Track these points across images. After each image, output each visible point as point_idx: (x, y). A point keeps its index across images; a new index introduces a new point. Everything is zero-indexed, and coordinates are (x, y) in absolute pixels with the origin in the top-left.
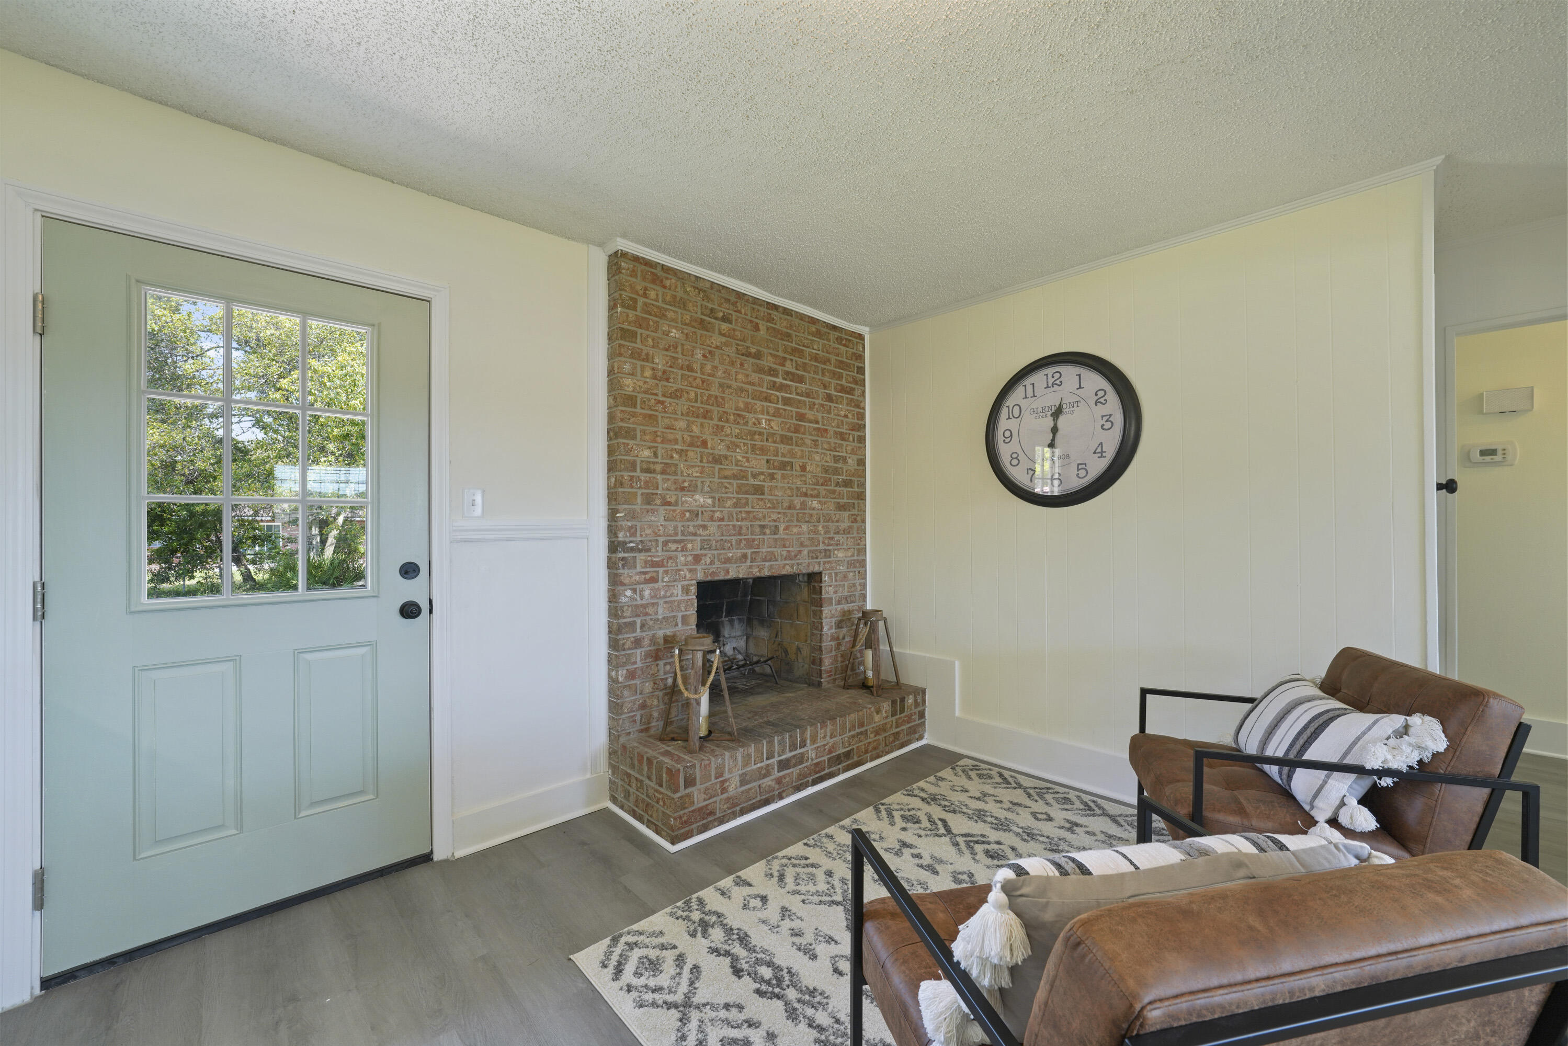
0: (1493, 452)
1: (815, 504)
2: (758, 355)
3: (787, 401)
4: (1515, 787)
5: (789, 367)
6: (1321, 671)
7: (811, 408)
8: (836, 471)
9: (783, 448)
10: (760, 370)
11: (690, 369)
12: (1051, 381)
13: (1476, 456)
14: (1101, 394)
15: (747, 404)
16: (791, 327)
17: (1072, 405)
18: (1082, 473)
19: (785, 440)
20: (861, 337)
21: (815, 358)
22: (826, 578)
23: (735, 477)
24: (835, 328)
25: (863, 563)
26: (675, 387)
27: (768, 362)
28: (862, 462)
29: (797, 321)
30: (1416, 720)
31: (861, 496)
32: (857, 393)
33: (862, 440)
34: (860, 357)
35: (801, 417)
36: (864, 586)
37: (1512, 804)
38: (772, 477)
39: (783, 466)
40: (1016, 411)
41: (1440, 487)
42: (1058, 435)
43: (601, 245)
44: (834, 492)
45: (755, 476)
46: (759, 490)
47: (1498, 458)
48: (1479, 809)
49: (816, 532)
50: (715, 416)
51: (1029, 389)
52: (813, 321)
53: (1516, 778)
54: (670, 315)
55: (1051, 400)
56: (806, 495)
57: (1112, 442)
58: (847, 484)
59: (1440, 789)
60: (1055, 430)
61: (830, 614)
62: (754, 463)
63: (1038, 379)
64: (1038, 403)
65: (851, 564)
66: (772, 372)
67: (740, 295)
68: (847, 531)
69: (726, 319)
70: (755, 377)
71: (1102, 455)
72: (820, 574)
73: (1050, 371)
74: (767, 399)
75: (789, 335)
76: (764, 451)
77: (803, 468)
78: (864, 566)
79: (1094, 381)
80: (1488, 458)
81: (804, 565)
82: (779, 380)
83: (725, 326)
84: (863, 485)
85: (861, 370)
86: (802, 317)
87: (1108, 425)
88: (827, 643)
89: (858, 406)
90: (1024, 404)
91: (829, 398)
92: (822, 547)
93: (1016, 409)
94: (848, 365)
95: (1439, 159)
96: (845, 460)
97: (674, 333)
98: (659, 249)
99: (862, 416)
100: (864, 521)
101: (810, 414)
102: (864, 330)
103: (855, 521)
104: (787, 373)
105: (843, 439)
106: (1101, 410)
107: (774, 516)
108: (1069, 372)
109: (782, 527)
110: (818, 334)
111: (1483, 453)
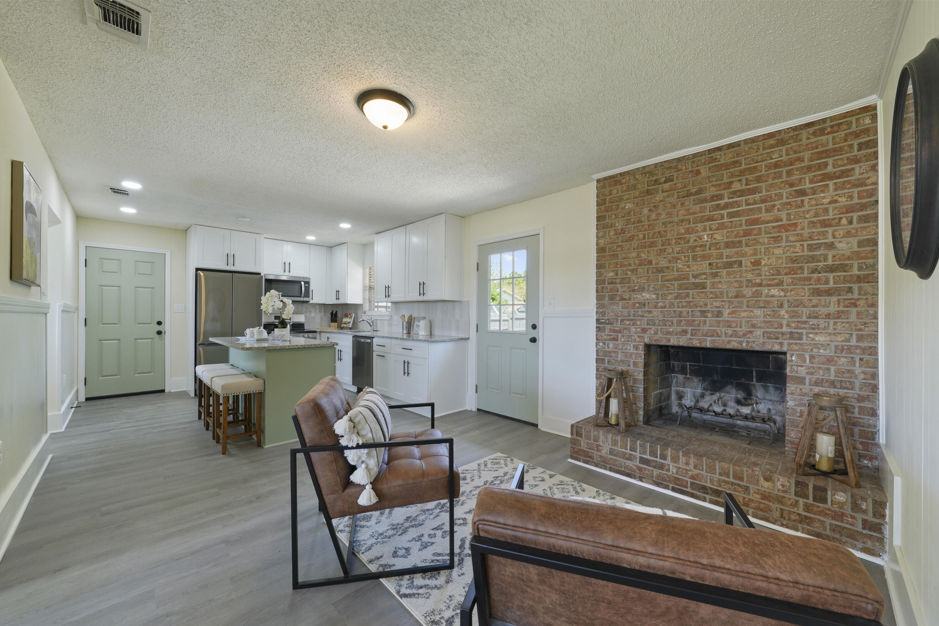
1: (775, 292)
2: (699, 192)
9: (729, 251)
10: (703, 201)
11: (640, 221)
15: (688, 229)
19: (732, 245)
22: (791, 357)
23: (676, 279)
26: (630, 235)
27: (711, 192)
38: (715, 275)
39: (729, 265)
45: (696, 276)
46: (700, 286)
50: (659, 244)
54: (626, 197)
56: (760, 285)
61: (796, 392)
62: (695, 267)
66: (716, 198)
69: (668, 180)
70: (697, 208)
72: (782, 353)
74: (710, 219)
76: (706, 257)
77: (757, 263)
83: (667, 185)
92: (786, 329)
97: (628, 206)
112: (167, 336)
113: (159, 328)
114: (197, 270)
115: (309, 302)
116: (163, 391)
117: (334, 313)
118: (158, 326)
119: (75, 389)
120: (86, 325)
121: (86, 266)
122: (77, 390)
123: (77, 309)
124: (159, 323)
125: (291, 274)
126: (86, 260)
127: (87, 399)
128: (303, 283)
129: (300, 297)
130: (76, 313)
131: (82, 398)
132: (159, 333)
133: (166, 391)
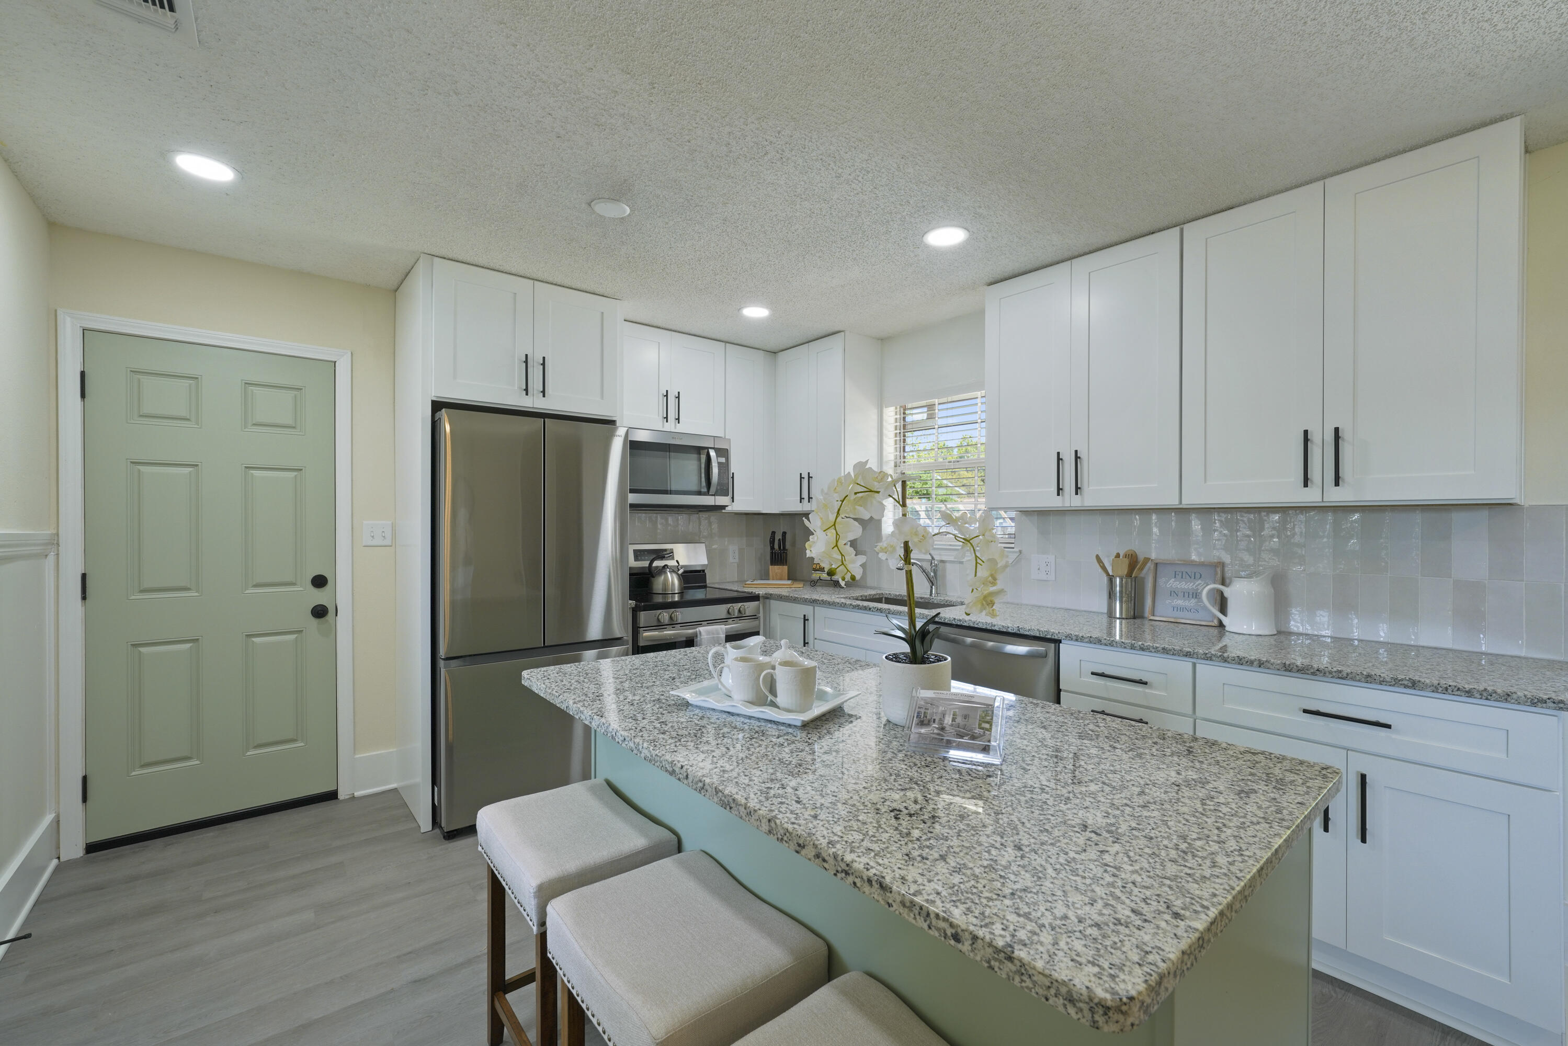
112: (343, 622)
113: (319, 597)
114: (437, 406)
115: (724, 507)
116: (332, 796)
117: (778, 536)
118: (315, 591)
119: (49, 818)
120: (84, 598)
121: (83, 395)
122: (57, 822)
123: (54, 542)
124: (319, 582)
125: (680, 428)
126: (83, 374)
127: (92, 848)
128: (713, 453)
129: (707, 493)
130: (51, 557)
131: (73, 849)
132: (320, 612)
133: (342, 795)
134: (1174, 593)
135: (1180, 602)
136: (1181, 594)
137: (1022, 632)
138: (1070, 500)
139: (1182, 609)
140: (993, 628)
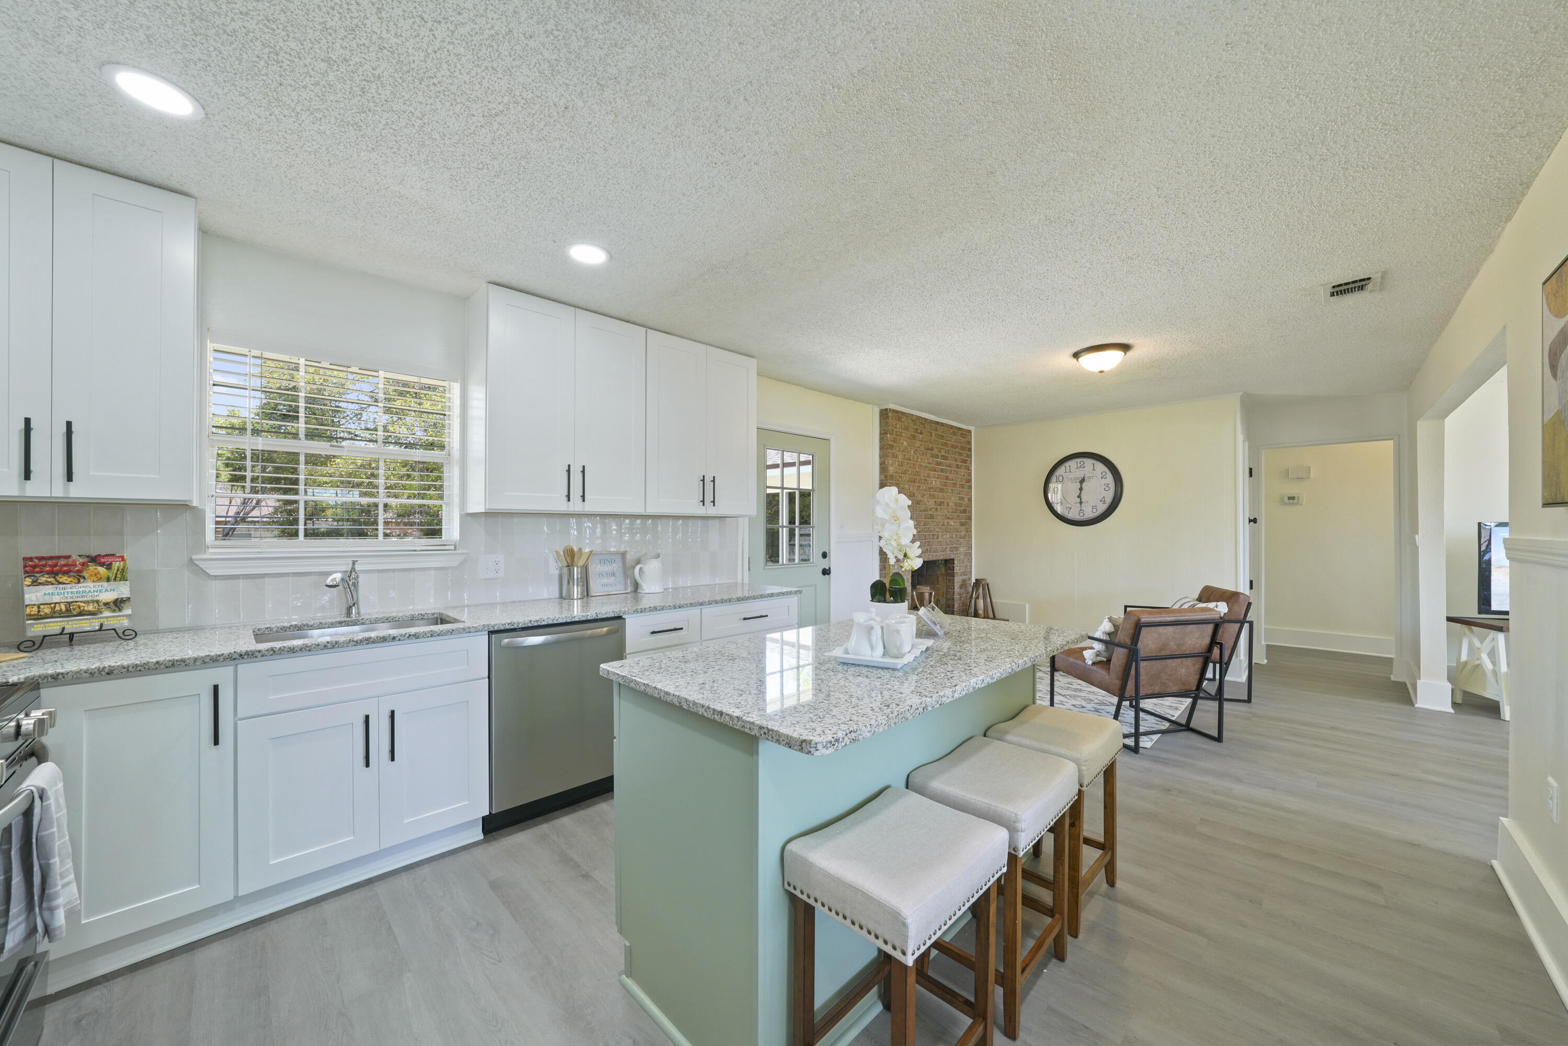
0: (1293, 498)
1: (952, 523)
2: (932, 449)
3: (942, 470)
4: (1248, 622)
5: (943, 453)
6: (1197, 596)
7: (951, 473)
8: (960, 506)
9: (941, 494)
10: (932, 456)
11: (910, 460)
12: (1079, 465)
13: (1286, 500)
14: (1104, 474)
15: (928, 474)
16: (943, 432)
17: (1090, 478)
18: (1095, 510)
19: (941, 490)
20: (970, 432)
21: (952, 446)
22: (956, 562)
23: (924, 511)
24: (960, 429)
25: (970, 554)
26: (905, 468)
27: (935, 452)
28: (970, 500)
29: (945, 428)
30: (1219, 604)
31: (970, 518)
32: (969, 462)
33: (970, 487)
34: (969, 443)
35: (947, 478)
36: (971, 566)
37: (1246, 626)
38: (936, 509)
39: (941, 504)
40: (1061, 479)
41: (1250, 521)
42: (1083, 492)
43: (878, 405)
44: (959, 516)
45: (931, 510)
46: (932, 517)
47: (1295, 501)
48: (1237, 630)
49: (952, 538)
50: (917, 481)
51: (1068, 468)
52: (952, 427)
53: (1247, 619)
54: (904, 435)
55: (1079, 474)
56: (949, 518)
57: (1109, 499)
58: (964, 511)
59: (1226, 625)
60: (1081, 489)
61: (958, 580)
62: (930, 503)
63: (1072, 463)
64: (1072, 476)
65: (966, 554)
66: (937, 457)
67: (926, 420)
68: (964, 537)
69: (921, 433)
70: (931, 460)
71: (1104, 503)
72: (953, 559)
73: (1079, 460)
74: (935, 471)
75: (943, 436)
76: (934, 497)
77: (948, 504)
78: (971, 556)
79: (1100, 467)
80: (1291, 501)
81: (948, 555)
82: (939, 460)
83: (921, 436)
84: (970, 512)
85: (970, 450)
86: (947, 426)
87: (1107, 489)
88: (956, 597)
89: (968, 470)
90: (1065, 475)
91: (957, 466)
92: (954, 545)
93: (1061, 478)
94: (965, 447)
95: (1241, 393)
96: (963, 498)
97: (905, 443)
98: (902, 406)
99: (970, 475)
100: (971, 532)
101: (951, 476)
102: (972, 428)
103: (967, 531)
104: (942, 456)
105: (963, 488)
106: (1103, 481)
107: (937, 530)
108: (1088, 462)
109: (940, 535)
110: (954, 433)
111: (1290, 498)
134: (601, 575)
135: (605, 581)
136: (605, 575)
137: (600, 616)
138: (576, 506)
139: (607, 585)
140: (573, 620)
